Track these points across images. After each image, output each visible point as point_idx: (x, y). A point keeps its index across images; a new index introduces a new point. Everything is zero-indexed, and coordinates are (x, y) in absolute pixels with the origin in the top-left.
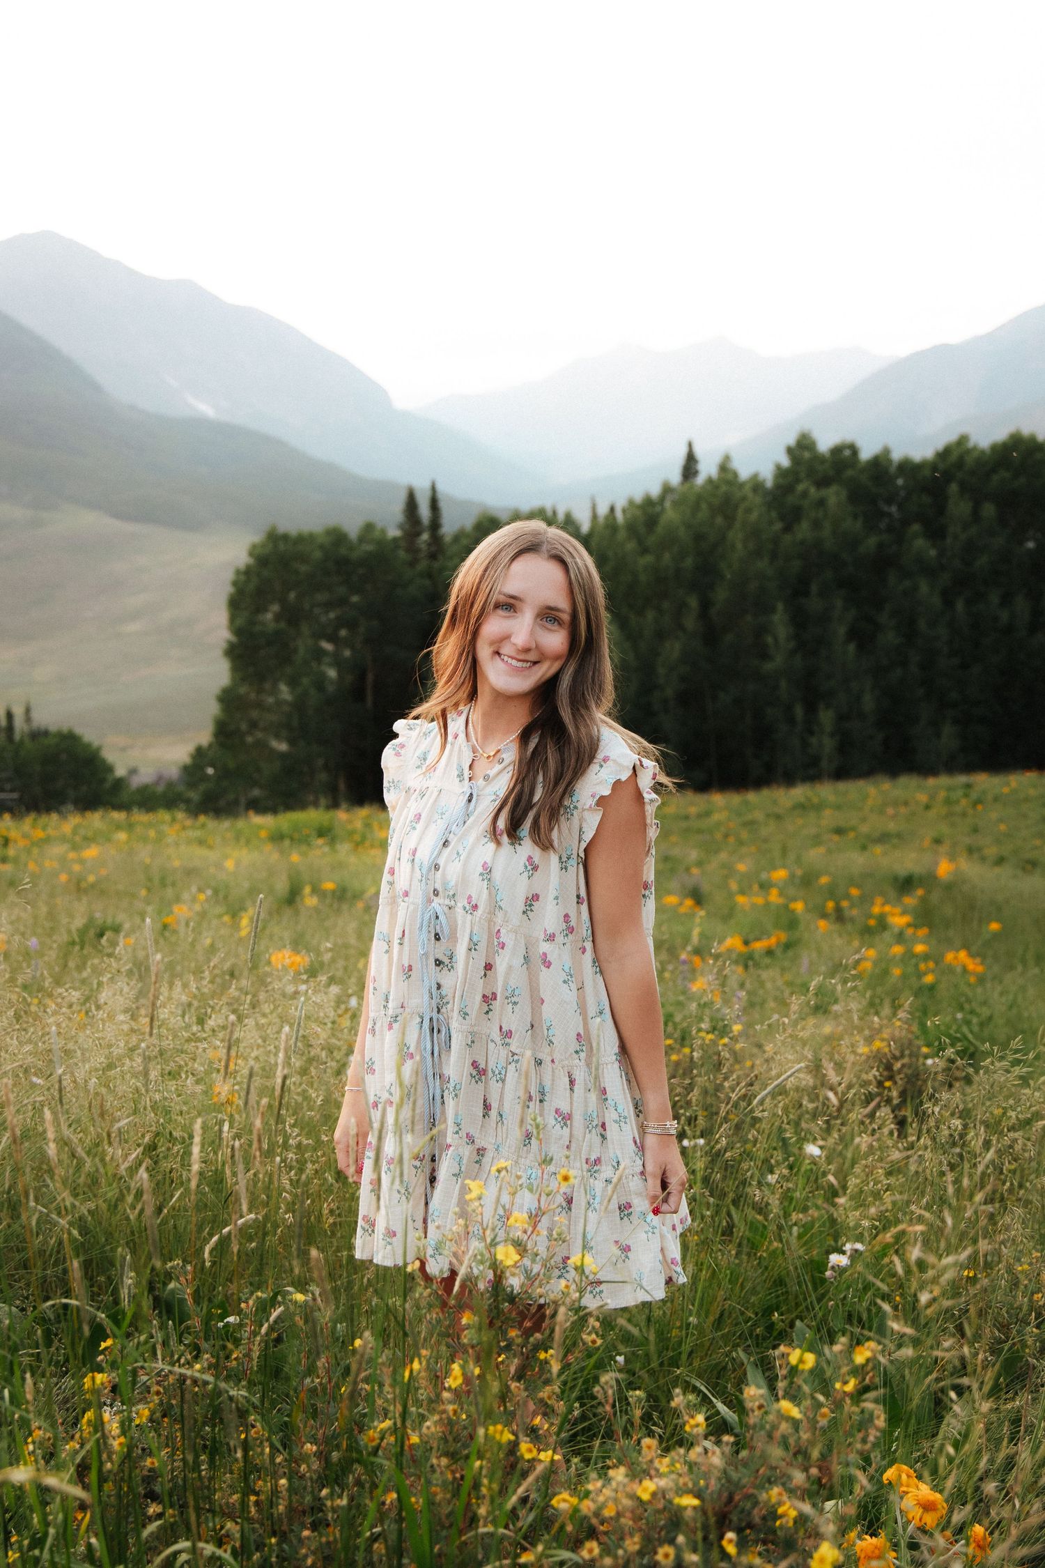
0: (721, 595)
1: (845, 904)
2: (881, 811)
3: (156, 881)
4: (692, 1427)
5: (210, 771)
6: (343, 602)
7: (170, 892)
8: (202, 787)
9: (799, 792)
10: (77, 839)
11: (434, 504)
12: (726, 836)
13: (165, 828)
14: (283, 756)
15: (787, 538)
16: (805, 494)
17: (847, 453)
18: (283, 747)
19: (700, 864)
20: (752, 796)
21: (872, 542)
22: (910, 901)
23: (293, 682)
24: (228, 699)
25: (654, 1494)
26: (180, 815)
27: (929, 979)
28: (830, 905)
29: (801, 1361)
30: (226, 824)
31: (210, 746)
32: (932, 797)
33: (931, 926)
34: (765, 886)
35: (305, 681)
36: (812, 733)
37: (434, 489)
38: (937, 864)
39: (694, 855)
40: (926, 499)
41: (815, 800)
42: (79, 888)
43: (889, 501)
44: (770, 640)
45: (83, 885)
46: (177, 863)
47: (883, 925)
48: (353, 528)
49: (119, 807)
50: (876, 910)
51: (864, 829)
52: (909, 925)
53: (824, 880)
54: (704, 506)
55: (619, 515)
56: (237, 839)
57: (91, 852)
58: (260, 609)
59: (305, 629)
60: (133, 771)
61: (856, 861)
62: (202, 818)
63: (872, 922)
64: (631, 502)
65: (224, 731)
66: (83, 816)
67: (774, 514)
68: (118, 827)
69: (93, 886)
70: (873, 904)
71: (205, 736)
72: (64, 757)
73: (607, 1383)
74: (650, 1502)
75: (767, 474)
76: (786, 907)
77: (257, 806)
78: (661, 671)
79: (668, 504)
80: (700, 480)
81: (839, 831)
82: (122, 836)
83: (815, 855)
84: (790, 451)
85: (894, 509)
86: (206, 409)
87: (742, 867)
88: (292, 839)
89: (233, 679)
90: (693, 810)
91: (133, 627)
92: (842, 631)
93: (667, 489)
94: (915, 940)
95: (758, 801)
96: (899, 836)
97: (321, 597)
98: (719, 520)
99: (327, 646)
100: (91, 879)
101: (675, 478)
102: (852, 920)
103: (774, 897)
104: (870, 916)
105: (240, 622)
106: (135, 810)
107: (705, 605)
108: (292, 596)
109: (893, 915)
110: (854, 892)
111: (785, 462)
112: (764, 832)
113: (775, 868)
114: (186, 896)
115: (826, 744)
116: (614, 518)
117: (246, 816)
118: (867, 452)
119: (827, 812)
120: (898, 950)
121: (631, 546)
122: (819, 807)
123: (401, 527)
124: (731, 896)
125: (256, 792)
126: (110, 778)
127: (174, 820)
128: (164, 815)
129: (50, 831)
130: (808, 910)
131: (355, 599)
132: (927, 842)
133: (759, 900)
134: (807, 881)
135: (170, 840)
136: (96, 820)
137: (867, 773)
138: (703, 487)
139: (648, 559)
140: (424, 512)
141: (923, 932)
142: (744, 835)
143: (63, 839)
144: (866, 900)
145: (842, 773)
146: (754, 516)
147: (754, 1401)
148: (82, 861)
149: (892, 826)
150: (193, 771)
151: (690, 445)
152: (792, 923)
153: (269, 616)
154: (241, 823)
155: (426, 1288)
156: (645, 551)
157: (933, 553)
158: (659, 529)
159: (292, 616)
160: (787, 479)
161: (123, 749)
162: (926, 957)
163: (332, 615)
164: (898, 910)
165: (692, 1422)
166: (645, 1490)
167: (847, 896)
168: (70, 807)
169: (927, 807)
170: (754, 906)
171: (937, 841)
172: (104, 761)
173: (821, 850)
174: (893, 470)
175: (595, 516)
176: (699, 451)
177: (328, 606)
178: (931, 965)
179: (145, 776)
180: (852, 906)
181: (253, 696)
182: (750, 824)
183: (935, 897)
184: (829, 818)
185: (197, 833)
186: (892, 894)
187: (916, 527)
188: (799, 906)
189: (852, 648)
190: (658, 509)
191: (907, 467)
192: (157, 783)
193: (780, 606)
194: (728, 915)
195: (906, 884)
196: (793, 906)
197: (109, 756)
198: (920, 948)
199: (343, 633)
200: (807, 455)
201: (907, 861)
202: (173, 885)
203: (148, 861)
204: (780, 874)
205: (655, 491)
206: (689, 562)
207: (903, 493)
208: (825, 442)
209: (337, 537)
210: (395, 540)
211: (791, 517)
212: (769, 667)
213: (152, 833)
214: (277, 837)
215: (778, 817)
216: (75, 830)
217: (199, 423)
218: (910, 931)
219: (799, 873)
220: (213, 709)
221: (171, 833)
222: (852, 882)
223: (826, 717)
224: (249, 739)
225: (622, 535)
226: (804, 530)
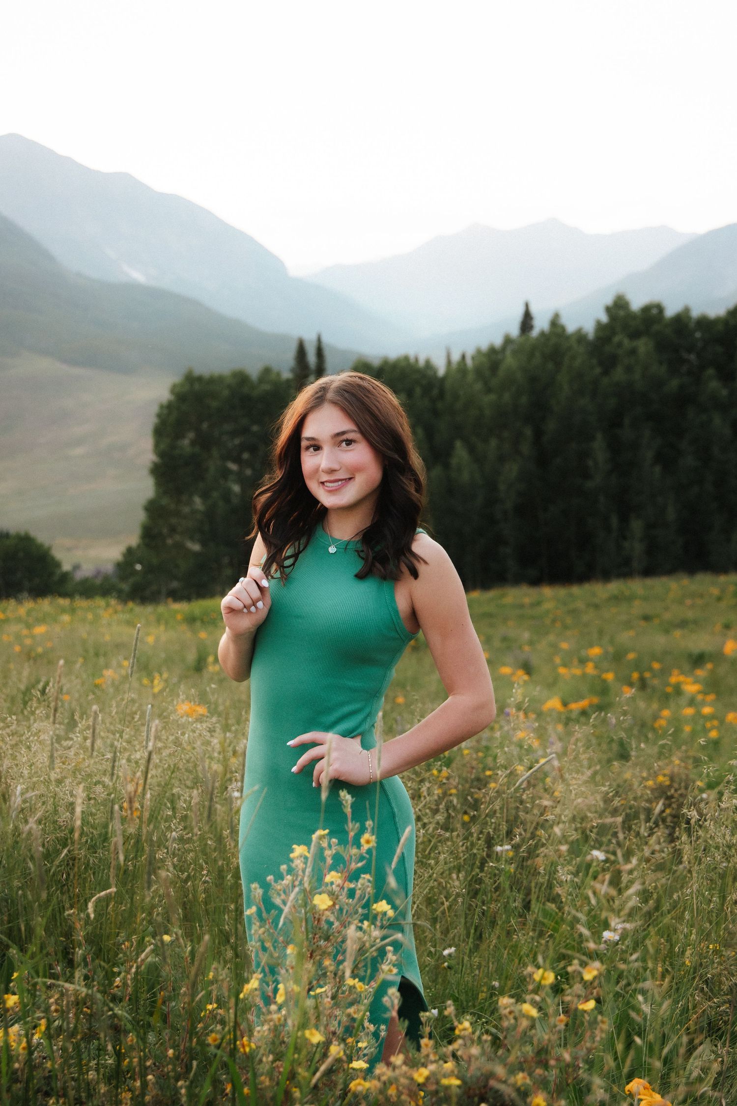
0: (551, 426)
1: (647, 675)
2: (681, 602)
3: (92, 652)
4: (460, 1031)
5: (138, 567)
6: (245, 431)
7: (102, 660)
8: (131, 580)
9: (614, 587)
10: (31, 620)
11: (320, 352)
12: (554, 621)
13: (101, 612)
14: (196, 554)
15: (605, 381)
16: (620, 345)
17: (655, 311)
18: (196, 547)
19: (531, 643)
20: (576, 590)
21: (674, 383)
22: (701, 673)
23: (205, 496)
24: (153, 509)
25: (427, 1079)
26: (113, 602)
27: (714, 734)
28: (635, 676)
29: (543, 978)
30: (149, 609)
31: (139, 546)
32: (723, 591)
33: (718, 694)
34: (583, 661)
35: (215, 494)
36: (625, 538)
37: (319, 340)
38: (724, 643)
39: (526, 635)
40: (719, 349)
41: (627, 593)
42: (30, 656)
43: (690, 350)
44: (590, 463)
45: (33, 654)
46: (107, 638)
47: (678, 691)
48: (254, 371)
49: (64, 595)
50: (673, 680)
51: (667, 616)
52: (699, 692)
53: (631, 656)
54: (538, 354)
55: (469, 362)
56: (158, 621)
57: (40, 630)
58: (179, 436)
59: (215, 452)
60: (76, 567)
61: (660, 641)
62: (131, 604)
63: (669, 690)
64: (479, 351)
65: (149, 535)
66: (36, 602)
67: (594, 361)
68: (63, 611)
69: (40, 656)
70: (670, 675)
71: (134, 539)
72: (21, 555)
73: (393, 994)
74: (424, 1084)
75: (589, 328)
76: (599, 677)
77: (176, 596)
78: (502, 487)
79: (508, 352)
80: (535, 333)
81: (647, 618)
82: (66, 618)
83: (625, 637)
84: (608, 310)
85: (692, 357)
86: (138, 276)
87: (564, 646)
88: (202, 621)
89: (157, 492)
90: (527, 601)
91: (79, 451)
92: (649, 455)
93: (508, 341)
94: (703, 703)
95: (579, 592)
96: (695, 622)
97: (228, 427)
98: (550, 366)
99: (233, 466)
100: (40, 650)
101: (514, 331)
102: (654, 689)
103: (590, 669)
104: (668, 685)
105: (162, 446)
106: (77, 597)
107: (538, 434)
108: (205, 426)
109: (687, 684)
110: (656, 666)
111: (604, 318)
112: (585, 618)
113: (591, 645)
114: (114, 663)
115: (636, 547)
116: (465, 365)
117: (166, 603)
118: (671, 311)
119: (637, 603)
120: (689, 711)
121: (478, 386)
122: (630, 599)
123: (292, 370)
124: (555, 668)
125: (175, 584)
126: (58, 572)
127: (108, 605)
128: (100, 602)
129: (9, 614)
130: (617, 678)
131: (255, 428)
132: (718, 627)
133: (577, 672)
134: (618, 657)
135: (104, 622)
136: (45, 605)
137: (671, 571)
138: (537, 339)
139: (492, 397)
140: (312, 358)
141: (711, 697)
142: (569, 621)
143: (19, 620)
144: (665, 672)
145: (649, 572)
146: (577, 363)
147: (505, 1008)
148: (33, 637)
149: (690, 615)
150: (124, 567)
151: (527, 305)
152: (603, 690)
153: (186, 442)
154: (161, 609)
155: (260, 927)
156: (489, 390)
157: (725, 392)
158: (501, 372)
159: (205, 442)
160: (605, 332)
161: (69, 549)
162: (712, 717)
163: (237, 441)
164: (689, 680)
165: (460, 1027)
166: (421, 1075)
167: (650, 669)
168: (26, 594)
169: (719, 599)
170: (574, 676)
171: (727, 627)
172: (53, 559)
173: (632, 633)
174: (692, 325)
175: (449, 362)
176: (534, 310)
177: (233, 434)
178: (716, 723)
179: (87, 571)
180: (654, 676)
181: (173, 506)
182: (574, 612)
183: (722, 670)
184: (638, 607)
185: (127, 616)
186: (687, 666)
187: (711, 371)
188: (610, 676)
189: (658, 469)
190: (500, 357)
191: (704, 323)
192: (96, 577)
193: (599, 436)
194: (552, 684)
195: (698, 660)
196: (604, 676)
197: (58, 554)
198: (707, 710)
199: (246, 456)
200: (622, 313)
201: (700, 642)
202: (105, 655)
203: (85, 635)
204: (596, 651)
205: (498, 341)
206: (524, 400)
207: (700, 344)
208: (637, 303)
209: (241, 378)
210: (288, 381)
211: (609, 363)
212: (589, 484)
213: (90, 616)
214: (191, 620)
215: (596, 607)
216: (29, 613)
217: (132, 288)
218: (700, 697)
219: (611, 650)
220: (141, 516)
221: (105, 616)
222: (654, 657)
223: (637, 526)
224: (169, 542)
225: (471, 377)
226: (619, 374)
